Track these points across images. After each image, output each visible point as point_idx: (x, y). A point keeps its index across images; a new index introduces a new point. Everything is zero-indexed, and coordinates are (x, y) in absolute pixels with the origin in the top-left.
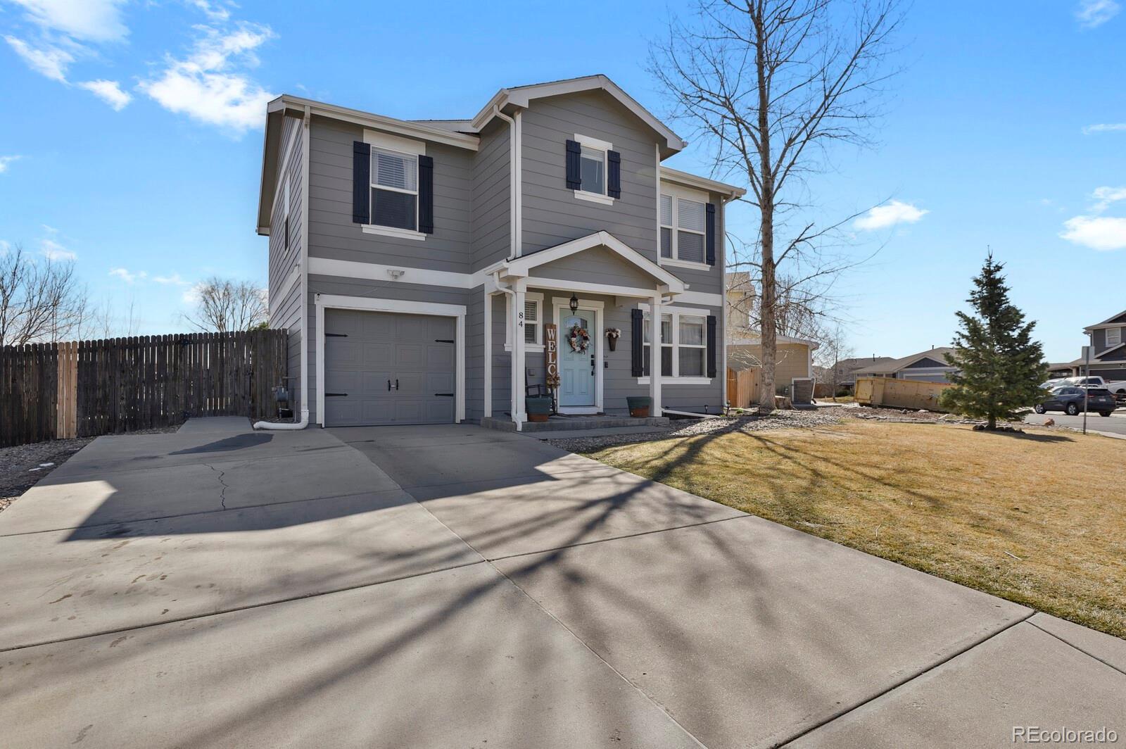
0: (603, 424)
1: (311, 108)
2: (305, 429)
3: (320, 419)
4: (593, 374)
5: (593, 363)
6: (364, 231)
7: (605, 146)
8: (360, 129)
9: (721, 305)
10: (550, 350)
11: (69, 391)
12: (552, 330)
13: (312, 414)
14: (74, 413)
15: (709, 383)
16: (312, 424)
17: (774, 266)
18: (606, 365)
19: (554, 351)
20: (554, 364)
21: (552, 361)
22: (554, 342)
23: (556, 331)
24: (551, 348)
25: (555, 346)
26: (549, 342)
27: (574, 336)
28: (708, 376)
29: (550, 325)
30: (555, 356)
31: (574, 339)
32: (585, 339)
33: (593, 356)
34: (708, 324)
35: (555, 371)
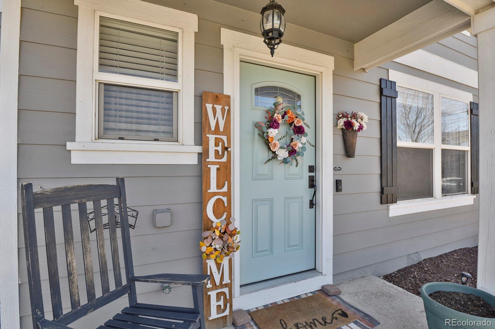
4: (312, 204)
5: (312, 183)
10: (212, 157)
12: (218, 108)
15: (473, 202)
18: (338, 186)
19: (224, 160)
20: (224, 194)
21: (219, 186)
22: (224, 138)
23: (229, 111)
24: (217, 152)
25: (226, 149)
26: (212, 138)
27: (275, 124)
28: (472, 192)
29: (215, 95)
30: (226, 173)
31: (274, 133)
32: (300, 131)
33: (313, 169)
34: (472, 113)
35: (227, 209)
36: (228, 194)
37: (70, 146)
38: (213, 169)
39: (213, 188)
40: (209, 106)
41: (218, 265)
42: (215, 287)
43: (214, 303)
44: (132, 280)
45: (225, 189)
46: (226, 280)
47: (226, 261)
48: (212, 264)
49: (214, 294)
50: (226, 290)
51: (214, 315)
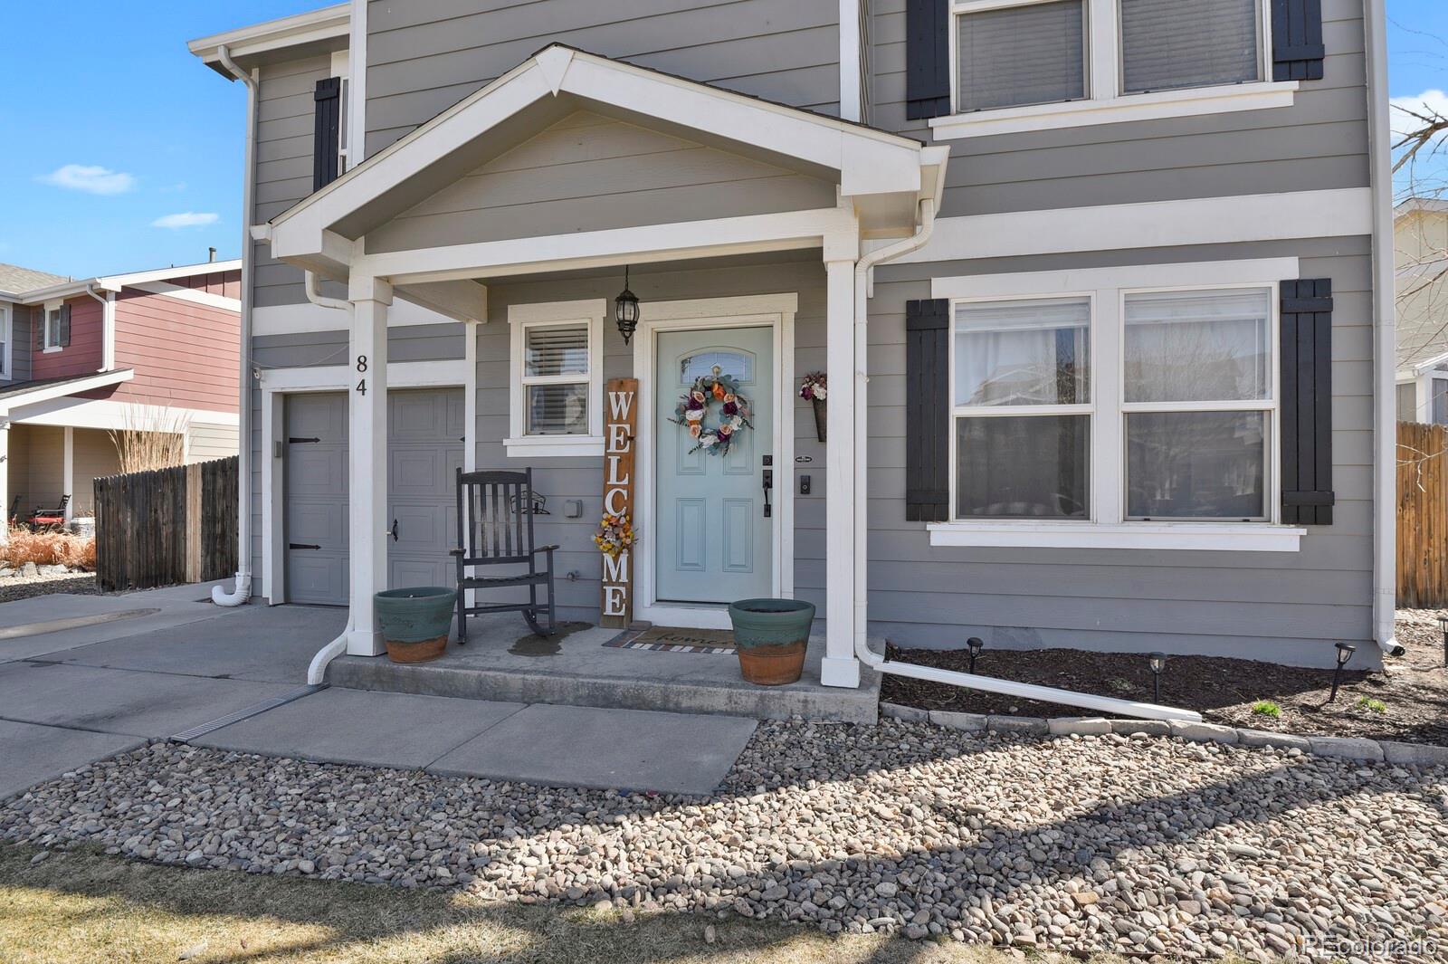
4: (768, 510)
5: (767, 481)
8: (326, 48)
10: (613, 449)
11: (196, 523)
12: (622, 395)
13: (255, 581)
14: (199, 552)
15: (1294, 546)
16: (253, 598)
18: (804, 486)
19: (626, 450)
20: (624, 487)
21: (619, 478)
22: (627, 427)
23: (635, 396)
24: (618, 442)
25: (631, 439)
26: (614, 428)
27: (694, 405)
28: (1286, 519)
29: (620, 381)
30: (629, 464)
31: (694, 415)
32: (730, 410)
33: (768, 460)
34: (1283, 312)
35: (627, 503)
36: (631, 488)
37: (506, 442)
38: (614, 460)
39: (613, 480)
40: (612, 395)
41: (616, 560)
42: (610, 583)
43: (609, 600)
44: (532, 553)
45: (626, 482)
46: (624, 579)
47: (623, 558)
48: (608, 558)
49: (609, 590)
50: (623, 589)
51: (609, 611)
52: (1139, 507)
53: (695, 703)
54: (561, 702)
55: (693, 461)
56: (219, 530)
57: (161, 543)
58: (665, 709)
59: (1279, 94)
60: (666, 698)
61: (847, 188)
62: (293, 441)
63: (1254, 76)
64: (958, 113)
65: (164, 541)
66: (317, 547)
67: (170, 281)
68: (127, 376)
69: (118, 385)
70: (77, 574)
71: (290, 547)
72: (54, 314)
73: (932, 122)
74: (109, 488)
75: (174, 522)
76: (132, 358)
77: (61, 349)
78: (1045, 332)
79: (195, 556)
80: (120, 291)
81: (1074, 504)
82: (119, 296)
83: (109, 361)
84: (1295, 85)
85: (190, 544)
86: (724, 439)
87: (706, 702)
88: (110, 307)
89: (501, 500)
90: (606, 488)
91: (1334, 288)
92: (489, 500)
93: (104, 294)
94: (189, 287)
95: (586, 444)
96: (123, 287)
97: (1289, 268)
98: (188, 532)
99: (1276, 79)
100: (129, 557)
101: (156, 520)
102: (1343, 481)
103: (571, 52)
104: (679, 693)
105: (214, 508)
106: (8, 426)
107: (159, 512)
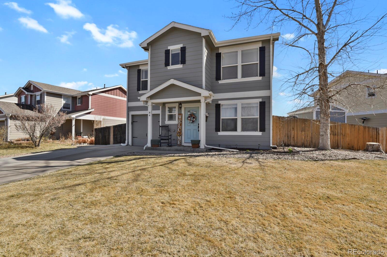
0: (175, 149)
1: (125, 65)
2: (126, 146)
3: (130, 144)
4: (199, 131)
5: (199, 127)
6: (140, 93)
7: (179, 46)
8: (138, 66)
9: (269, 95)
10: (179, 123)
11: (112, 136)
12: (180, 116)
13: (128, 142)
14: (113, 140)
15: (261, 134)
16: (128, 145)
17: (326, 66)
19: (181, 123)
21: (180, 127)
22: (181, 120)
23: (182, 116)
25: (181, 121)
26: (179, 120)
27: (189, 117)
28: (260, 131)
29: (180, 114)
30: (181, 125)
31: (189, 118)
32: (194, 118)
33: (199, 124)
34: (260, 106)
35: (181, 130)
36: (181, 128)
37: (165, 122)
38: (179, 124)
39: (179, 127)
40: (179, 116)
41: (179, 137)
42: (178, 140)
44: (169, 136)
45: (181, 127)
46: (180, 139)
47: (180, 137)
48: (178, 137)
49: (178, 141)
50: (180, 141)
51: (178, 144)
52: (243, 130)
53: (186, 150)
54: (172, 151)
55: (189, 124)
56: (116, 136)
57: (106, 139)
58: (183, 151)
59: (260, 78)
60: (184, 150)
61: (202, 95)
62: (134, 122)
63: (257, 76)
64: (222, 80)
65: (106, 138)
66: (137, 137)
67: (99, 92)
68: (93, 110)
69: (91, 112)
70: (89, 145)
71: (133, 137)
72: (79, 98)
73: (219, 81)
74: (97, 130)
75: (108, 136)
76: (94, 107)
77: (80, 105)
78: (233, 108)
79: (112, 141)
80: (92, 94)
81: (235, 129)
82: (92, 95)
83: (90, 108)
84: (262, 77)
85: (111, 139)
86: (193, 122)
87: (188, 150)
88: (90, 97)
89: (165, 130)
90: (178, 128)
91: (266, 102)
92: (163, 130)
93: (89, 95)
94: (103, 93)
95: (175, 122)
96: (93, 94)
97: (260, 100)
98: (111, 137)
99: (259, 76)
100: (100, 141)
101: (105, 135)
102: (266, 127)
103: (174, 80)
104: (185, 149)
105: (115, 133)
106: (75, 119)
107: (106, 134)
